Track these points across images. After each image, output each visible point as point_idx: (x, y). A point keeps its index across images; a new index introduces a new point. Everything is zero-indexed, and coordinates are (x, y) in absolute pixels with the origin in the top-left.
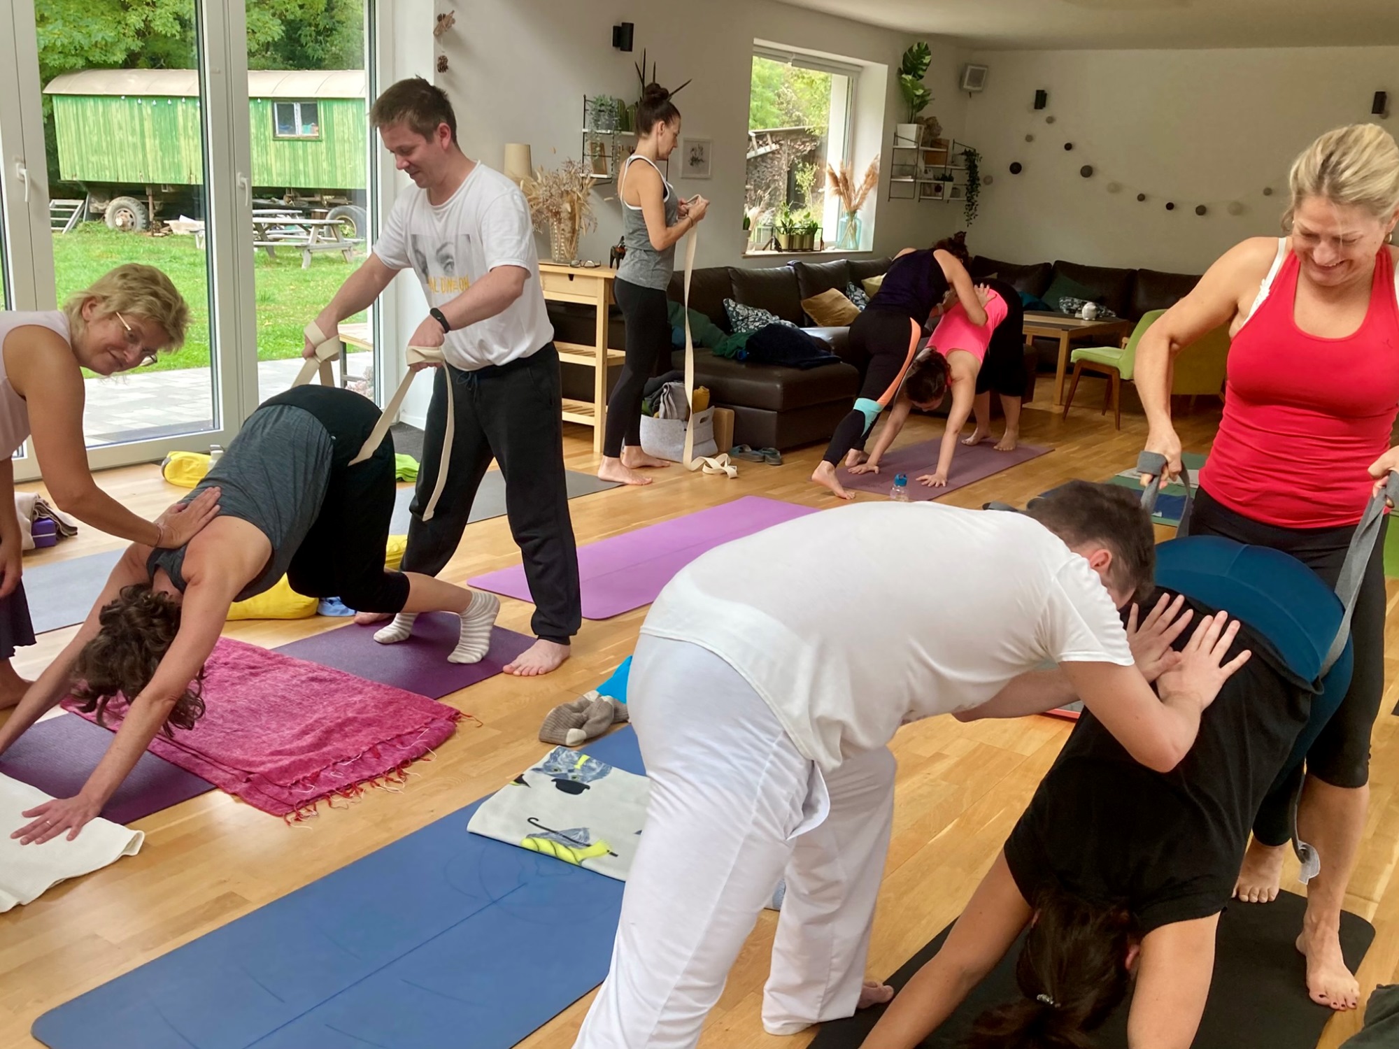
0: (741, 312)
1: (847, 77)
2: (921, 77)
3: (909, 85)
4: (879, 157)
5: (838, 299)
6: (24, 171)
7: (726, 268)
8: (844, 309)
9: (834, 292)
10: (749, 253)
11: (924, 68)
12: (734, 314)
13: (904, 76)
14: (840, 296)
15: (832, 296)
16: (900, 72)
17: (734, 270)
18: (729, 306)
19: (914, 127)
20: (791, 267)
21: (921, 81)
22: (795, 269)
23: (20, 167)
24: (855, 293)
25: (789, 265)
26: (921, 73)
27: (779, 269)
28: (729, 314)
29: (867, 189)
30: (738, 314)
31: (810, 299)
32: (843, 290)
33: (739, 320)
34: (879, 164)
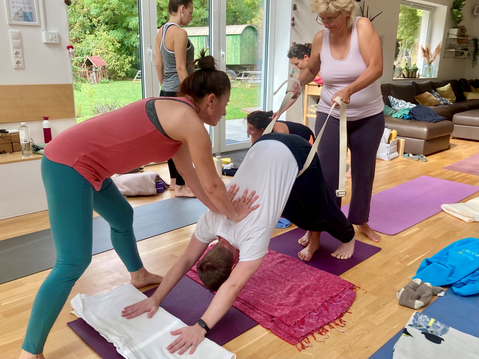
0: (395, 101)
1: (429, 12)
2: (460, 10)
3: (455, 13)
4: (442, 42)
5: (429, 96)
6: (151, 50)
7: (388, 84)
8: (432, 99)
9: (427, 93)
10: (394, 78)
11: (462, 6)
12: (393, 101)
13: (454, 10)
14: (430, 95)
15: (427, 94)
16: (452, 9)
17: (392, 85)
18: (391, 98)
19: (457, 29)
20: (411, 84)
21: (461, 12)
22: (413, 85)
23: (149, 49)
24: (435, 94)
25: (409, 83)
26: (460, 8)
27: (406, 84)
28: (391, 101)
29: (436, 54)
30: (394, 101)
31: (418, 96)
32: (430, 92)
33: (394, 104)
34: (441, 44)
